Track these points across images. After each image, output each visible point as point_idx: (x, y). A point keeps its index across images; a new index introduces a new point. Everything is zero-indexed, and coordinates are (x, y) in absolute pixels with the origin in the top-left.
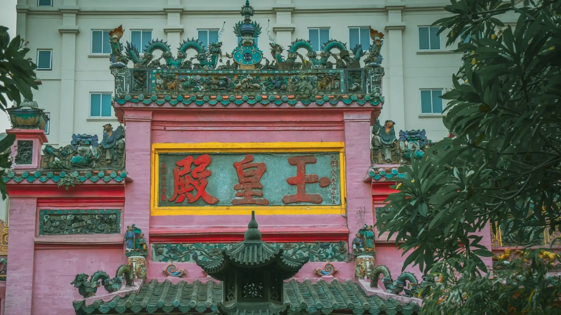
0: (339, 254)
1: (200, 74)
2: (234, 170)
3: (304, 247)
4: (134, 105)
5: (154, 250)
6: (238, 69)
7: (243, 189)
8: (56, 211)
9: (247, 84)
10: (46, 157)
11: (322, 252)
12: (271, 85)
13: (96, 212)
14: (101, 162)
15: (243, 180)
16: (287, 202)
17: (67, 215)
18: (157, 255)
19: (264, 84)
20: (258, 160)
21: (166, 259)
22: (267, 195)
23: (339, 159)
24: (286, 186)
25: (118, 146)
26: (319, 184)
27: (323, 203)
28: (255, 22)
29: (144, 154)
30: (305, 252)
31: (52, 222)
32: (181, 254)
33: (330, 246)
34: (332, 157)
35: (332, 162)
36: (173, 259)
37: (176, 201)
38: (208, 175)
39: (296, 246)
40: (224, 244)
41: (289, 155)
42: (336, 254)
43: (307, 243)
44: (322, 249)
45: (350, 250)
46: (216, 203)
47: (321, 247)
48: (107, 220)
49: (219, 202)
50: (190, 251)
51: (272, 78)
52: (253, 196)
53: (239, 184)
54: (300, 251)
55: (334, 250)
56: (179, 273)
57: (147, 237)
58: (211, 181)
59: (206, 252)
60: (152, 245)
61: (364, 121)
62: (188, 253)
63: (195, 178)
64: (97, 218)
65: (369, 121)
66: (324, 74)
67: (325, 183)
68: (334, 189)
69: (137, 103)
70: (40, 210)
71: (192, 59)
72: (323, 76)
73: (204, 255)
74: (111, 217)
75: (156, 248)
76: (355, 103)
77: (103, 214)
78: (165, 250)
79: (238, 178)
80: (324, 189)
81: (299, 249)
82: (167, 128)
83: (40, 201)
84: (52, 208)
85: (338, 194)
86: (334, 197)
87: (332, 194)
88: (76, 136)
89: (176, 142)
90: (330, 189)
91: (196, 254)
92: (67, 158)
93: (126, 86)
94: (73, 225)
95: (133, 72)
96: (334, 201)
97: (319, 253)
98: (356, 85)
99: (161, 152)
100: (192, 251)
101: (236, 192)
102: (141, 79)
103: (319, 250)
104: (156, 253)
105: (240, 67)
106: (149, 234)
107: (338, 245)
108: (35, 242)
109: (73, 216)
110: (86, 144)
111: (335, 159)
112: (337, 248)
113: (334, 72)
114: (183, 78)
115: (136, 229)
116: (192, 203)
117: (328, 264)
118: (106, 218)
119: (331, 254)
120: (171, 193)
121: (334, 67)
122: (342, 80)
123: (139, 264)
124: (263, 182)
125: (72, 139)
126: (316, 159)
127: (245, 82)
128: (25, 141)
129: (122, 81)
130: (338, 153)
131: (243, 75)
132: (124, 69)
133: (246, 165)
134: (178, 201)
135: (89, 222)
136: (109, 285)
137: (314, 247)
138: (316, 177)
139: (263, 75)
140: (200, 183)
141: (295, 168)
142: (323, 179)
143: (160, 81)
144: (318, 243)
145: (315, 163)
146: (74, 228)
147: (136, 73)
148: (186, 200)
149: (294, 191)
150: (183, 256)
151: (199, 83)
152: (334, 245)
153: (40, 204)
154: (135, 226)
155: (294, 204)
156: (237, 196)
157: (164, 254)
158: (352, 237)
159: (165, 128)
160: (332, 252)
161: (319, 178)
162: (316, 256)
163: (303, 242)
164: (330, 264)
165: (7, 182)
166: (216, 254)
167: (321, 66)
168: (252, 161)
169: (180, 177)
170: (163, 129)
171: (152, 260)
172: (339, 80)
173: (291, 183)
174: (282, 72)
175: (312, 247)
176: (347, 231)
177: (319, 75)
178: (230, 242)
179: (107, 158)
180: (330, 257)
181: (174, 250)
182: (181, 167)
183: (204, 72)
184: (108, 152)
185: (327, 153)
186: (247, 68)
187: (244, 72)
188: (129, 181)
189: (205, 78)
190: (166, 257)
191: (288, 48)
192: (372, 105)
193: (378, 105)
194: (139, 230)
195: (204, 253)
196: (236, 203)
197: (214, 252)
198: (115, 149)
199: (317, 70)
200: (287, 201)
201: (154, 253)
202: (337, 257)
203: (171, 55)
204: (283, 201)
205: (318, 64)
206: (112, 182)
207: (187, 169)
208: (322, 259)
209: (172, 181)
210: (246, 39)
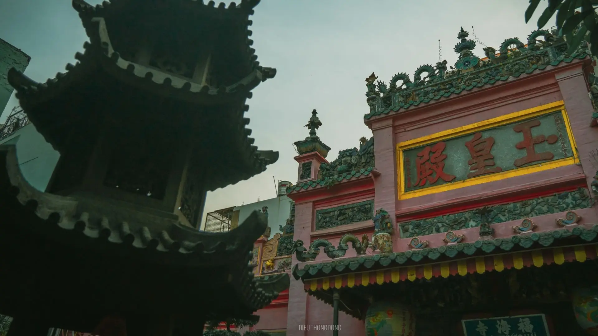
0: (581, 201)
1: (432, 86)
2: (467, 149)
3: (542, 202)
4: (378, 117)
5: (400, 228)
6: (461, 73)
7: (476, 163)
8: (327, 209)
9: (468, 81)
10: (321, 172)
11: (561, 203)
12: (489, 76)
13: (355, 205)
14: (358, 166)
15: (475, 155)
16: (518, 166)
17: (334, 211)
18: (404, 233)
19: (483, 77)
20: (486, 135)
21: (412, 235)
22: (498, 163)
23: (562, 116)
24: (515, 151)
25: (370, 151)
26: (547, 142)
27: (555, 158)
28: (470, 40)
29: (388, 152)
30: (543, 206)
31: (324, 219)
32: (425, 229)
33: (569, 195)
34: (555, 116)
35: (557, 121)
36: (418, 234)
37: (420, 185)
38: (444, 158)
39: (533, 202)
40: (463, 213)
41: (514, 125)
42: (577, 202)
43: (544, 197)
44: (560, 200)
45: (591, 194)
46: (454, 180)
47: (560, 198)
48: (363, 210)
49: (456, 179)
50: (432, 225)
51: (489, 72)
52: (486, 167)
53: (472, 159)
54: (538, 207)
55: (574, 199)
56: (422, 245)
57: (393, 217)
58: (447, 162)
59: (446, 223)
60: (398, 224)
61: (577, 75)
62: (431, 226)
63: (433, 163)
64: (356, 210)
65: (582, 75)
66: (533, 55)
67: (553, 140)
68: (564, 143)
69: (379, 115)
70: (317, 211)
71: (425, 78)
72: (532, 57)
73: (445, 226)
74: (366, 207)
75: (403, 227)
76: (563, 63)
77: (360, 206)
78: (411, 227)
79: (470, 155)
80: (553, 146)
81: (537, 204)
82: (407, 129)
83: (315, 204)
84: (324, 208)
85: (568, 147)
86: (565, 151)
87: (562, 148)
88: (341, 152)
89: (415, 138)
90: (559, 144)
91: (438, 226)
92: (335, 169)
93: (377, 109)
94: (339, 218)
95: (382, 99)
96: (566, 154)
97: (559, 204)
98: (564, 54)
99: (404, 149)
100: (435, 224)
101: (470, 167)
102: (389, 102)
103: (558, 202)
104: (403, 230)
105: (461, 72)
106: (396, 215)
107: (577, 193)
108: (311, 235)
109: (339, 212)
110: (347, 156)
111: (559, 117)
112: (577, 195)
113: (542, 51)
114: (418, 92)
115: (383, 212)
116: (434, 183)
117: (569, 212)
118: (362, 209)
119: (572, 203)
120: (415, 180)
121: (542, 48)
122: (551, 55)
123: (382, 240)
124: (493, 153)
125: (339, 155)
126: (540, 122)
127: (467, 81)
128: (307, 163)
129: (374, 107)
130: (560, 111)
131: (464, 77)
132: (376, 99)
133: (476, 143)
134: (421, 185)
135: (350, 214)
136: (329, 251)
137: (552, 200)
138: (543, 136)
139: (480, 72)
140: (438, 166)
141: (521, 134)
142: (550, 136)
143: (402, 99)
144: (555, 195)
145: (539, 125)
146: (340, 221)
147: (385, 99)
148: (428, 183)
149: (524, 153)
150: (427, 230)
151: (431, 92)
152: (573, 193)
153: (316, 206)
154: (382, 210)
155: (526, 165)
156: (472, 170)
157: (410, 231)
158: (590, 181)
159: (405, 130)
160: (573, 201)
161: (546, 137)
162: (556, 208)
163: (540, 197)
164: (571, 212)
165: (291, 192)
166: (457, 223)
167: (529, 51)
168: (481, 137)
169: (422, 165)
170: (404, 130)
171: (400, 237)
172: (548, 56)
173: (520, 147)
174: (496, 65)
175: (550, 201)
176: (584, 176)
177: (529, 58)
178: (469, 210)
179: (362, 162)
180: (571, 206)
181: (418, 226)
182: (421, 157)
183: (434, 84)
184: (363, 157)
185: (549, 114)
186: (467, 71)
187: (466, 74)
188: (377, 175)
189: (435, 88)
190: (412, 233)
191: (499, 49)
192: (580, 59)
193: (585, 57)
194: (386, 212)
195: (445, 224)
196: (471, 176)
197: (454, 222)
198: (368, 154)
199: (527, 54)
200: (519, 164)
201: (401, 231)
202: (579, 205)
203: (408, 80)
204: (515, 165)
205: (526, 51)
206: (362, 177)
207: (426, 157)
208: (563, 210)
209: (415, 169)
210: (463, 52)
